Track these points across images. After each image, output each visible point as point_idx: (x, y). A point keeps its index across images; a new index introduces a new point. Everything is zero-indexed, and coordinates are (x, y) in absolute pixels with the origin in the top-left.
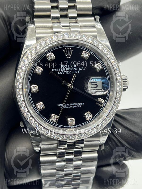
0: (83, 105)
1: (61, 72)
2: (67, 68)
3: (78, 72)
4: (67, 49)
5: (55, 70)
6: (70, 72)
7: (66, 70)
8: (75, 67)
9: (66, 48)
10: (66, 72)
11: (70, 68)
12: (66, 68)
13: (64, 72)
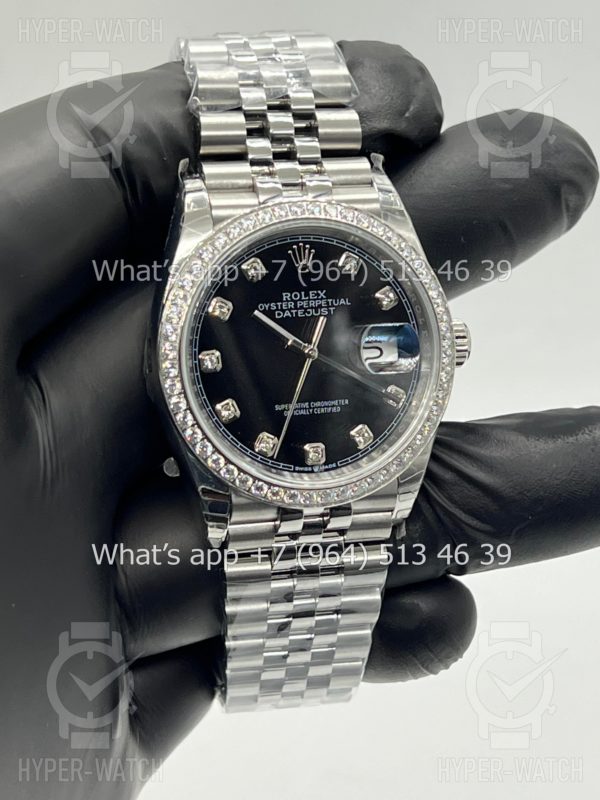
0: (346, 405)
1: (284, 311)
2: (300, 300)
3: (329, 311)
4: (299, 248)
5: (267, 307)
6: (309, 313)
7: (295, 305)
8: (322, 298)
9: (297, 243)
10: (297, 313)
11: (309, 300)
12: (295, 302)
13: (292, 314)
